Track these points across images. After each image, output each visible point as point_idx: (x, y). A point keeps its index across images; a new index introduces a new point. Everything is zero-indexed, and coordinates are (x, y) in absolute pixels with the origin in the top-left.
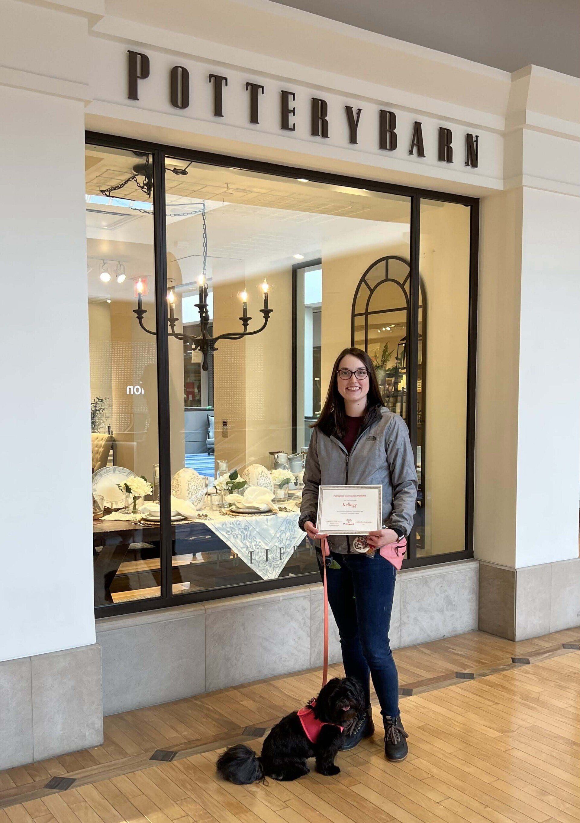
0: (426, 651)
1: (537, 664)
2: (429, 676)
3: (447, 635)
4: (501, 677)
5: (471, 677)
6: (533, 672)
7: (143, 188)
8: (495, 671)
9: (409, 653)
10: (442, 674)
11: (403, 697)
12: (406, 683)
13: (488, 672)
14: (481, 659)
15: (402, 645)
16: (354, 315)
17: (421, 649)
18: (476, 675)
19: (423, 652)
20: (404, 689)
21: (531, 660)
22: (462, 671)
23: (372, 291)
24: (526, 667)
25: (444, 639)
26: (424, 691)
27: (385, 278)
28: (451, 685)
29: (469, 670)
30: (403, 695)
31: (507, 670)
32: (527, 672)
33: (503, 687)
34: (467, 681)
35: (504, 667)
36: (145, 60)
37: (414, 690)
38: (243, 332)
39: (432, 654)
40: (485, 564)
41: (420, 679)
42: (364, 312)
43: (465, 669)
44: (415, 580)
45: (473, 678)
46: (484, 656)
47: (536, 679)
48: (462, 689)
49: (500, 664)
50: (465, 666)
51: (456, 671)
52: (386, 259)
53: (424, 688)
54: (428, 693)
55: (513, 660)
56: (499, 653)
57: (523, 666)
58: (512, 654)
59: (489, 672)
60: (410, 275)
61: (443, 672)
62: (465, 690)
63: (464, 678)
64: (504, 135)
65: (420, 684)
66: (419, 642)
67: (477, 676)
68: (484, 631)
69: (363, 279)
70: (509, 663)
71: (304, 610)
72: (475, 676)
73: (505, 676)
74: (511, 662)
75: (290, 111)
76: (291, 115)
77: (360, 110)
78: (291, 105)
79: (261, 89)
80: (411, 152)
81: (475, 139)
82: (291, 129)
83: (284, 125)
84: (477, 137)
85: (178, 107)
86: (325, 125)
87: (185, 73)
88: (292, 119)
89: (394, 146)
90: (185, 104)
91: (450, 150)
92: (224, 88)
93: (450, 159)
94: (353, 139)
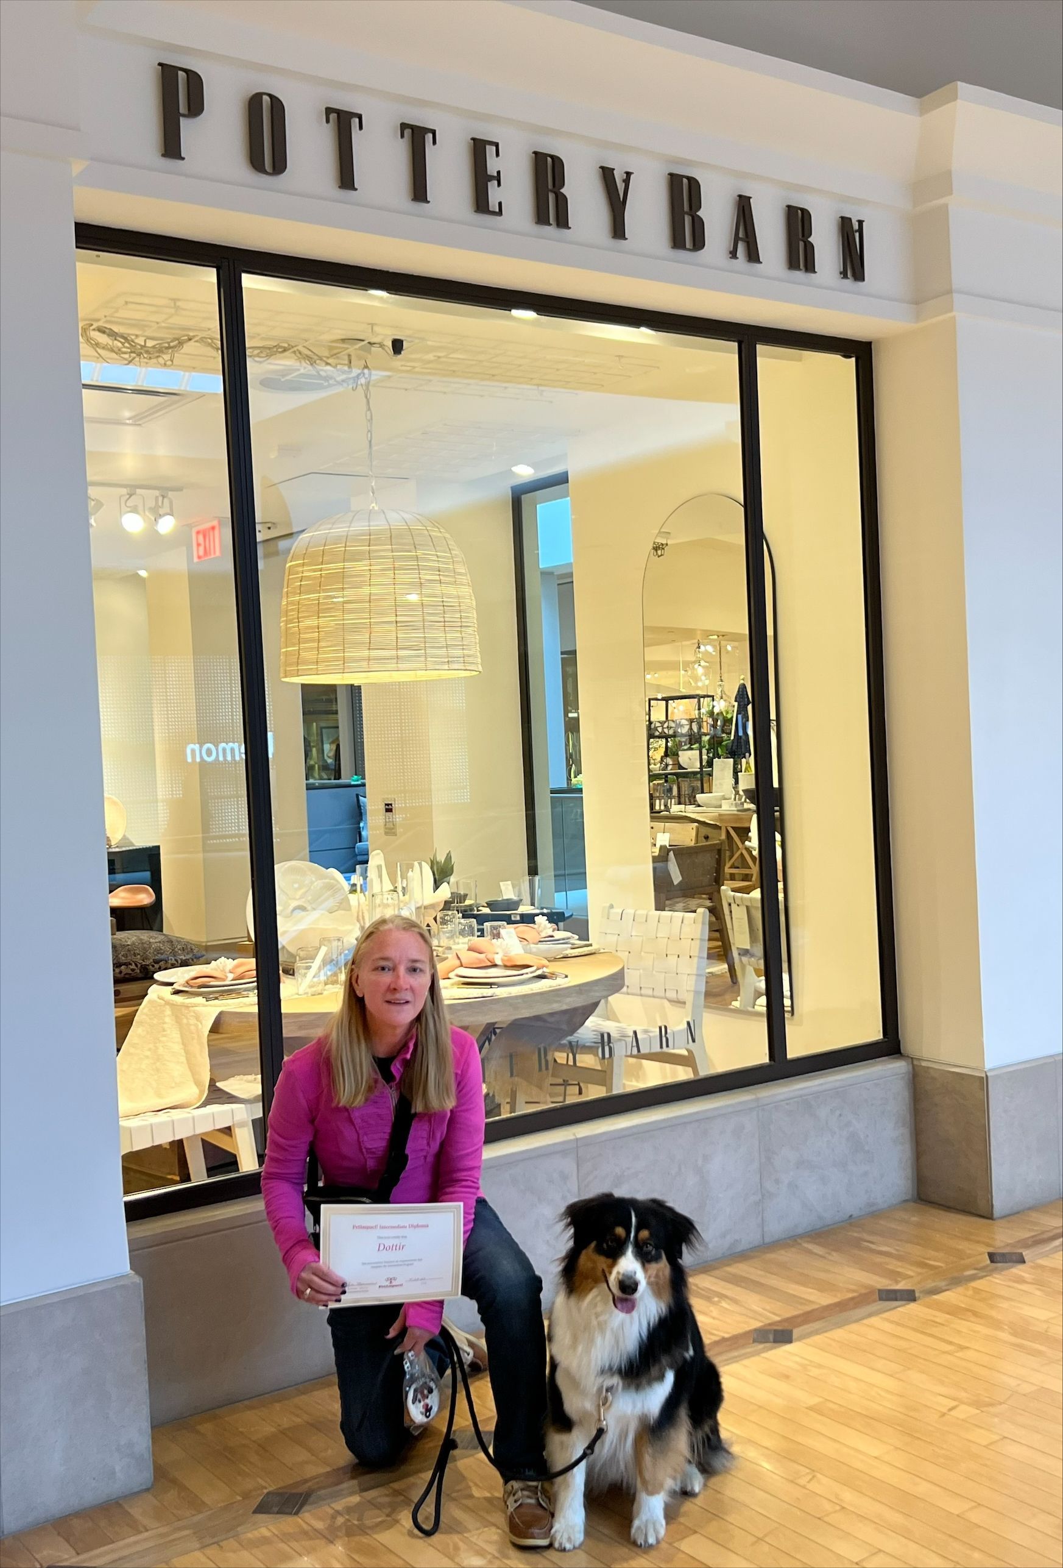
0: (817, 1249)
1: (1041, 1262)
2: (825, 1300)
3: (856, 1213)
4: (970, 1292)
5: (909, 1296)
6: (1033, 1279)
8: (956, 1281)
9: (784, 1256)
10: (850, 1295)
11: (775, 1348)
12: (778, 1319)
13: (942, 1284)
14: (927, 1259)
15: (767, 1240)
17: (806, 1245)
18: (921, 1292)
19: (810, 1252)
20: (775, 1331)
21: (1027, 1254)
22: (891, 1285)
24: (1018, 1270)
25: (851, 1222)
26: (817, 1332)
28: (870, 1315)
29: (903, 1283)
30: (775, 1341)
31: (982, 1278)
32: (1022, 1281)
33: (975, 1314)
34: (899, 1307)
35: (975, 1272)
36: (194, 81)
37: (796, 1333)
39: (827, 1255)
40: (924, 1064)
41: (808, 1308)
43: (897, 1282)
44: (787, 1104)
45: (914, 1299)
46: (933, 1253)
47: (1038, 1293)
48: (892, 1322)
49: (967, 1268)
50: (895, 1275)
51: (879, 1287)
53: (816, 1325)
54: (826, 1334)
55: (992, 1257)
56: (964, 1246)
57: (1012, 1267)
58: (988, 1245)
59: (947, 1285)
61: (854, 1291)
62: (898, 1324)
63: (896, 1300)
65: (808, 1317)
66: (800, 1231)
67: (921, 1295)
68: (930, 1202)
70: (982, 1265)
71: (564, 1178)
72: (917, 1295)
73: (977, 1291)
74: (988, 1262)
75: (491, 178)
76: (492, 185)
77: (628, 174)
78: (493, 165)
79: (430, 135)
80: (733, 254)
81: (856, 226)
82: (493, 213)
83: (481, 204)
84: (861, 222)
85: (265, 172)
86: (562, 203)
87: (277, 106)
88: (495, 194)
89: (699, 243)
90: (279, 166)
91: (809, 249)
92: (356, 134)
93: (810, 266)
94: (618, 230)
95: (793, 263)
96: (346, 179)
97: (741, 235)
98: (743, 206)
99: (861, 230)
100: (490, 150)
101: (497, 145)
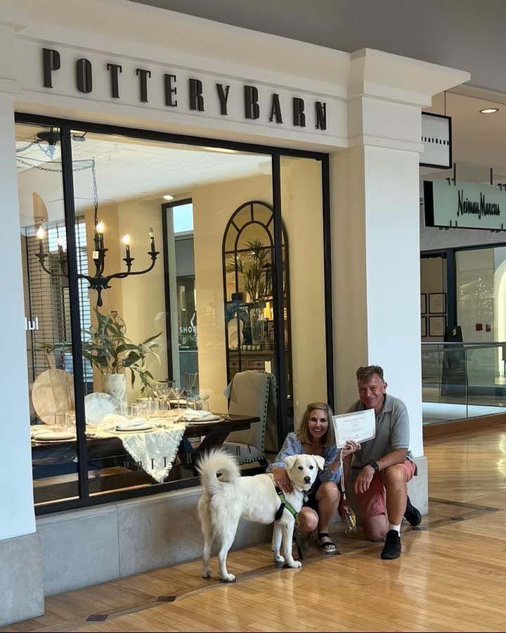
7: (46, 152)
8: (357, 548)
16: (224, 253)
18: (342, 552)
23: (240, 232)
27: (250, 220)
36: (56, 55)
38: (126, 271)
42: (234, 250)
52: (252, 203)
60: (273, 216)
62: (333, 562)
64: (347, 101)
69: (231, 221)
75: (172, 91)
76: (173, 93)
77: (228, 87)
78: (173, 85)
79: (148, 74)
80: (271, 120)
81: (323, 106)
82: (174, 106)
83: (168, 102)
84: (325, 104)
85: (83, 92)
86: (201, 100)
87: (88, 64)
88: (174, 97)
89: (256, 116)
90: (89, 89)
91: (303, 117)
92: (119, 75)
93: (303, 124)
94: (224, 111)
95: (295, 123)
96: (115, 93)
97: (274, 111)
98: (275, 99)
99: (325, 107)
100: (172, 79)
101: (175, 77)
